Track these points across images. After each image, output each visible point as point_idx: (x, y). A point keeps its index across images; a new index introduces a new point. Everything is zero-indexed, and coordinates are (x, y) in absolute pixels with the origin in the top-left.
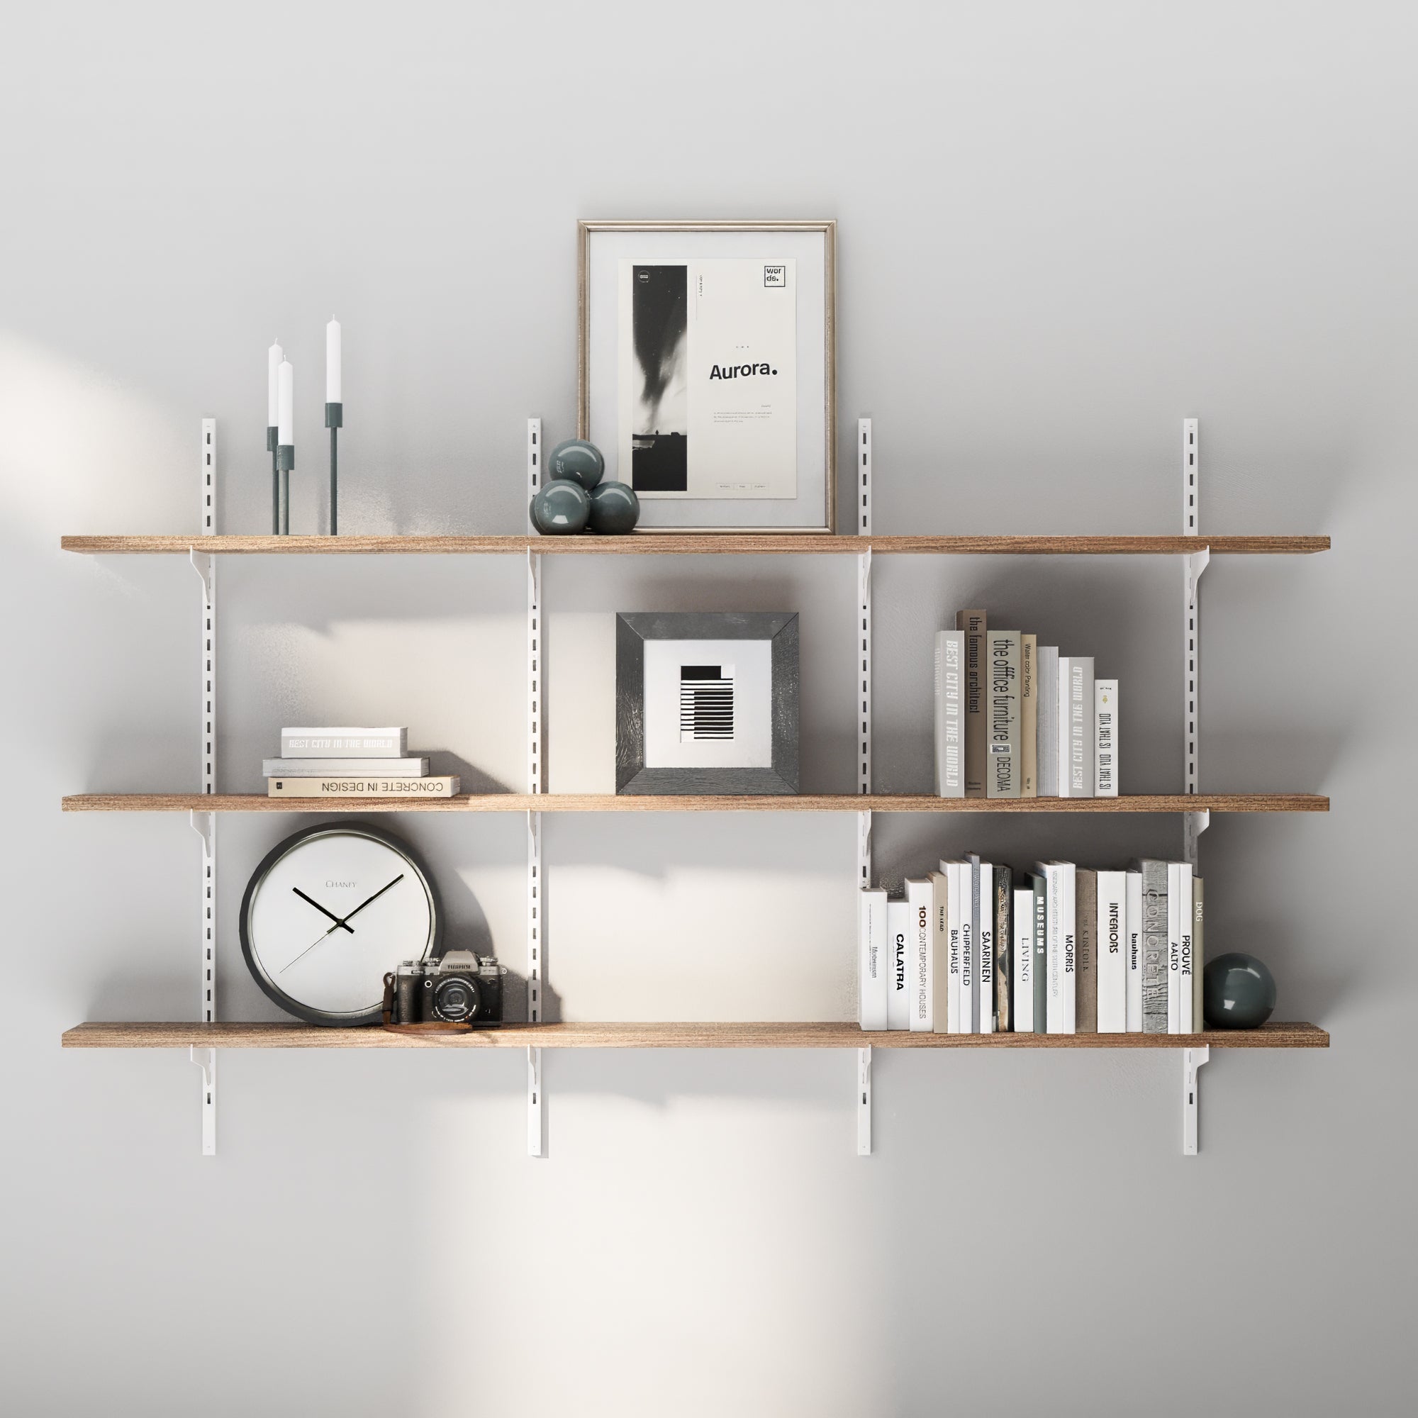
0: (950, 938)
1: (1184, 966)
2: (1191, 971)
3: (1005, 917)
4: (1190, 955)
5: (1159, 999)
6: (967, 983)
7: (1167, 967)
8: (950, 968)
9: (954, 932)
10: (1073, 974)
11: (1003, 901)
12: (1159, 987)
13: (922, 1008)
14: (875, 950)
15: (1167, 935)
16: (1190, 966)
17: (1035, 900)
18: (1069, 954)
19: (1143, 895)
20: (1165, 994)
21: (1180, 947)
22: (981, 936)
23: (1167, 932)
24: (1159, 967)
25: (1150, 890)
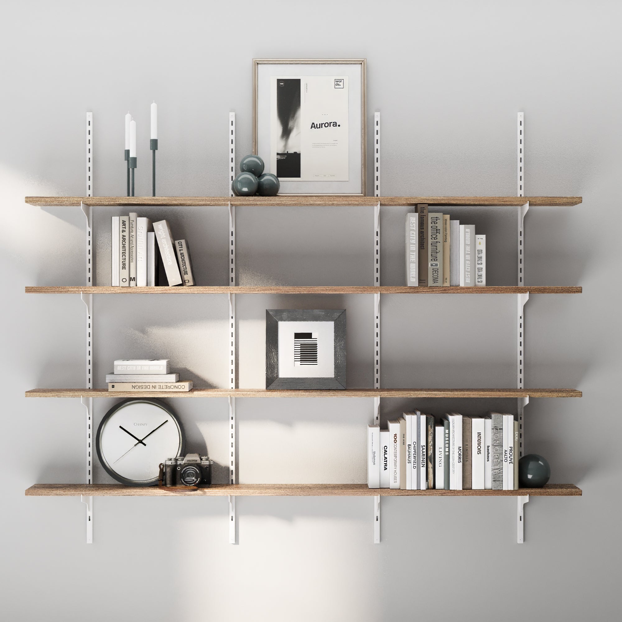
0: (407, 448)
1: (510, 460)
2: (513, 462)
3: (431, 439)
4: (513, 455)
5: (499, 474)
7: (502, 460)
8: (407, 461)
9: (409, 445)
10: (461, 464)
11: (431, 431)
12: (499, 469)
13: (395, 478)
14: (374, 453)
15: (502, 447)
16: (513, 460)
17: (445, 431)
18: (460, 454)
19: (492, 429)
21: (508, 452)
22: (421, 447)
23: (502, 445)
24: (499, 461)
25: (495, 427)
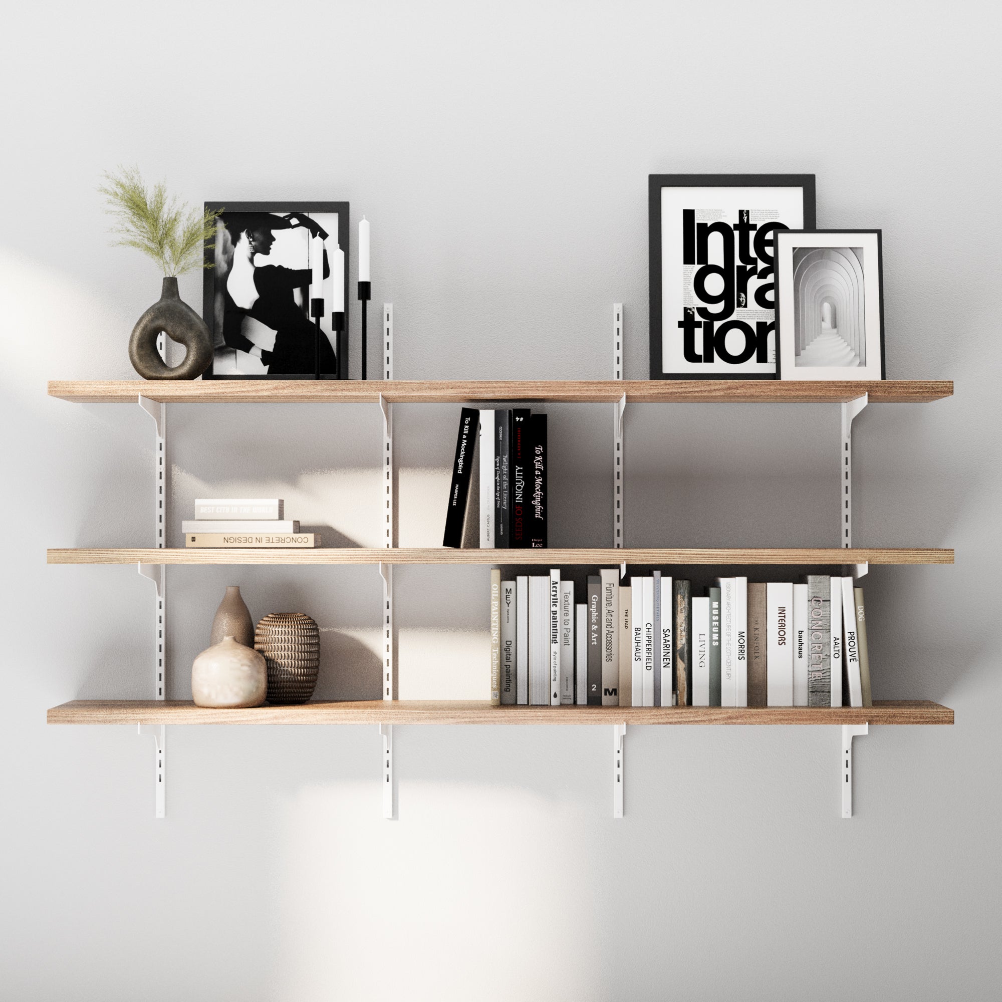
6: (649, 668)
20: (828, 677)
